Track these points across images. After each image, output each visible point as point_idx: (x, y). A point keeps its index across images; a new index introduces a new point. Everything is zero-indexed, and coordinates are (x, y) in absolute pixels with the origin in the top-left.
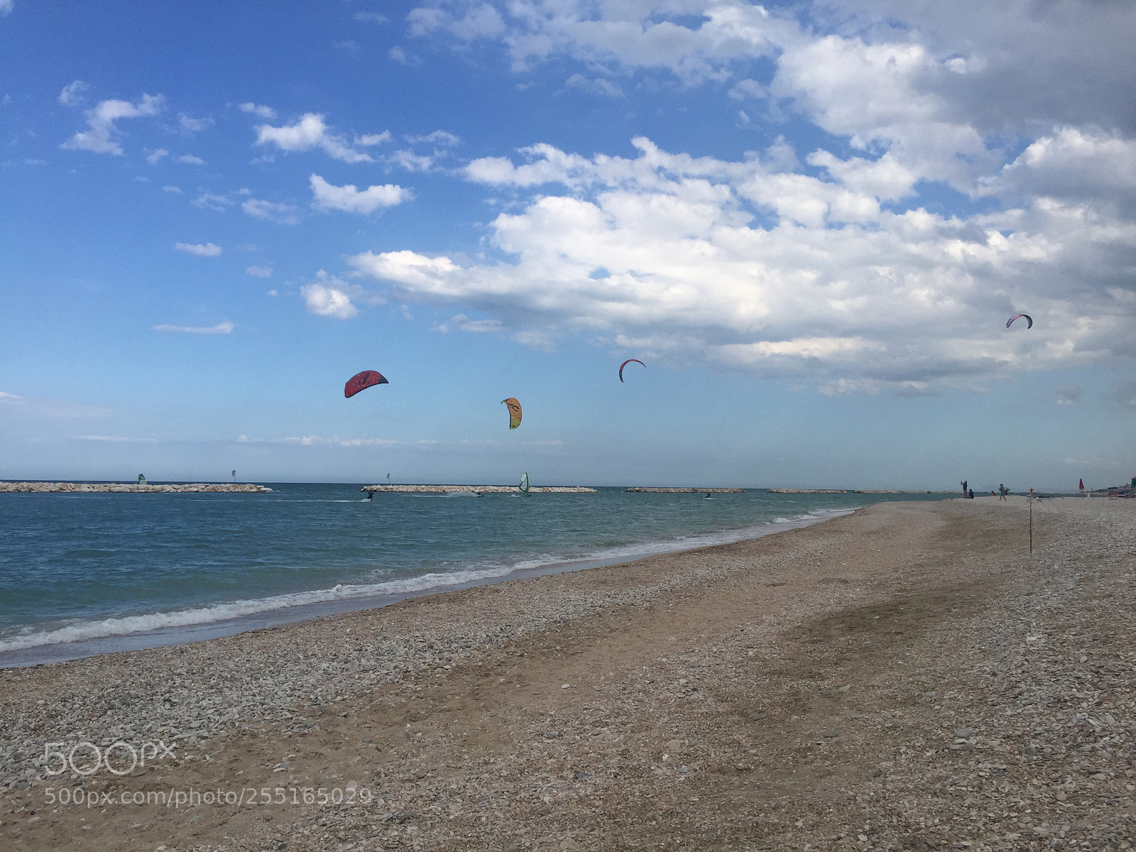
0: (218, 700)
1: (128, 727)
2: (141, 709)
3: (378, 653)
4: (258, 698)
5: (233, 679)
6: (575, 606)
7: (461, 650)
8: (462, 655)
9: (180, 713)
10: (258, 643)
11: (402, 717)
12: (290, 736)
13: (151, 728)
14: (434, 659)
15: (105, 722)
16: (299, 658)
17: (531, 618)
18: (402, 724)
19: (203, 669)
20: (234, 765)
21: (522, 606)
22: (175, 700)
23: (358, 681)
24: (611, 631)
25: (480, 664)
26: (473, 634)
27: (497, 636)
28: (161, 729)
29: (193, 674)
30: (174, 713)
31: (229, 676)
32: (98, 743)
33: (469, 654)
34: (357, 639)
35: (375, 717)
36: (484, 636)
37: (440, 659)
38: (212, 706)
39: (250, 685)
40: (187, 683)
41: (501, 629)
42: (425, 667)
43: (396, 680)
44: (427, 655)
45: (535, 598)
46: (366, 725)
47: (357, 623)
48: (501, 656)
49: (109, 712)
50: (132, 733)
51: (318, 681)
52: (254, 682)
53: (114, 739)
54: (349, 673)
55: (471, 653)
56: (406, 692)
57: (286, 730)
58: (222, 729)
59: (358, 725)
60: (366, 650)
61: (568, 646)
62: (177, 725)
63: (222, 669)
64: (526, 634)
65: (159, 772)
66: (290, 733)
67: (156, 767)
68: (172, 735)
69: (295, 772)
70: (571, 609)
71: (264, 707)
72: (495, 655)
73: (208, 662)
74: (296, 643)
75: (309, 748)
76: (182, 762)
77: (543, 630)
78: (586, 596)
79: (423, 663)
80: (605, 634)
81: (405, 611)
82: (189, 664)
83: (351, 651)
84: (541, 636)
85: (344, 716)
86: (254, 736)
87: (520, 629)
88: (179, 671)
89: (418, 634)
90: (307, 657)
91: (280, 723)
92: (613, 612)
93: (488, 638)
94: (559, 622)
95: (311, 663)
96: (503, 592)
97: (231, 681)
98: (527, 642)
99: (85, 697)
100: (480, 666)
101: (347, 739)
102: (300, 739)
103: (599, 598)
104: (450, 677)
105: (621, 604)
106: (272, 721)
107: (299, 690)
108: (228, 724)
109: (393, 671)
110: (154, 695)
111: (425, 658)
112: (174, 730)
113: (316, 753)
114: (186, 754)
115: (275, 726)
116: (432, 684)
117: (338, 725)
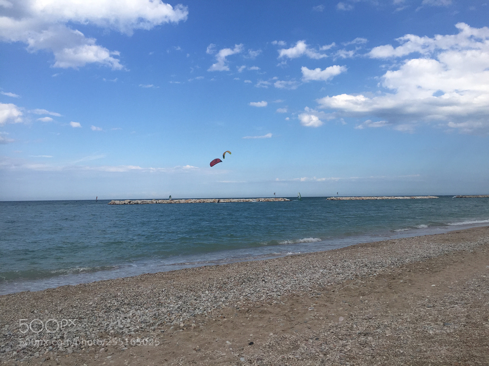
0: (282, 281)
1: (251, 289)
2: (255, 283)
3: (343, 267)
4: (297, 282)
5: (286, 274)
6: (433, 250)
7: (380, 267)
8: (381, 270)
9: (268, 285)
10: (294, 261)
11: (358, 293)
12: (312, 297)
13: (259, 290)
14: (368, 271)
15: (242, 287)
16: (311, 267)
17: (412, 255)
18: (358, 297)
19: (275, 269)
20: (293, 306)
21: (407, 250)
22: (266, 281)
23: (336, 278)
24: (454, 262)
25: (390, 274)
26: (384, 261)
27: (396, 262)
28: (263, 291)
29: (271, 271)
30: (266, 285)
31: (285, 273)
32: (242, 295)
33: (384, 270)
34: (333, 261)
35: (346, 293)
36: (390, 262)
37: (371, 271)
38: (280, 284)
39: (293, 277)
40: (270, 274)
41: (398, 259)
42: (365, 274)
43: (353, 278)
44: (365, 269)
45: (413, 246)
46: (343, 296)
47: (333, 254)
48: (400, 271)
49: (244, 283)
50: (253, 292)
51: (320, 276)
52: (294, 276)
53: (247, 293)
54: (332, 274)
55: (385, 269)
56: (358, 284)
57: (310, 295)
58: (285, 293)
59: (339, 295)
60: (338, 266)
61: (433, 268)
62: (268, 290)
63: (282, 270)
64: (410, 262)
65: (265, 307)
66: (312, 296)
67: (264, 305)
68: (267, 293)
69: (317, 311)
70: (432, 252)
71: (300, 285)
72: (396, 270)
73: (276, 267)
74: (309, 261)
75: (321, 303)
76: (273, 303)
77: (418, 260)
78: (439, 246)
79: (363, 272)
80: (451, 263)
81: (353, 250)
82: (270, 267)
83: (332, 265)
84: (418, 264)
85: (333, 291)
86: (298, 296)
87: (407, 260)
88: (266, 270)
89: (360, 260)
90: (314, 267)
91: (307, 292)
92: (454, 254)
93: (392, 263)
94: (426, 257)
95: (315, 269)
96: (397, 243)
97: (286, 275)
98: (411, 266)
99: (235, 278)
100: (390, 275)
101: (335, 300)
102: (317, 299)
103: (445, 247)
104: (377, 278)
105: (458, 250)
106: (303, 291)
107: (313, 280)
108: (287, 291)
109: (351, 275)
110: (258, 278)
111: (364, 270)
112: (268, 292)
113: (324, 305)
114: (274, 301)
115: (306, 293)
116: (369, 281)
117: (331, 295)
